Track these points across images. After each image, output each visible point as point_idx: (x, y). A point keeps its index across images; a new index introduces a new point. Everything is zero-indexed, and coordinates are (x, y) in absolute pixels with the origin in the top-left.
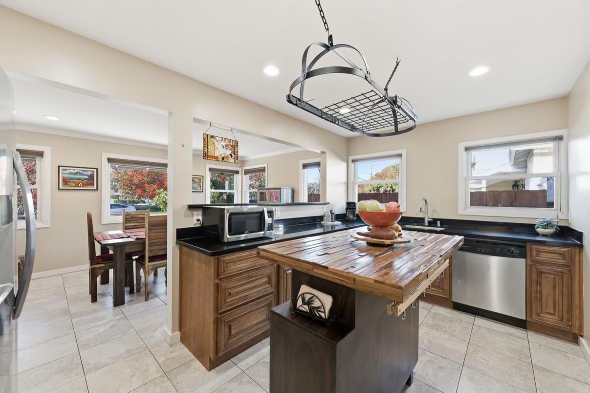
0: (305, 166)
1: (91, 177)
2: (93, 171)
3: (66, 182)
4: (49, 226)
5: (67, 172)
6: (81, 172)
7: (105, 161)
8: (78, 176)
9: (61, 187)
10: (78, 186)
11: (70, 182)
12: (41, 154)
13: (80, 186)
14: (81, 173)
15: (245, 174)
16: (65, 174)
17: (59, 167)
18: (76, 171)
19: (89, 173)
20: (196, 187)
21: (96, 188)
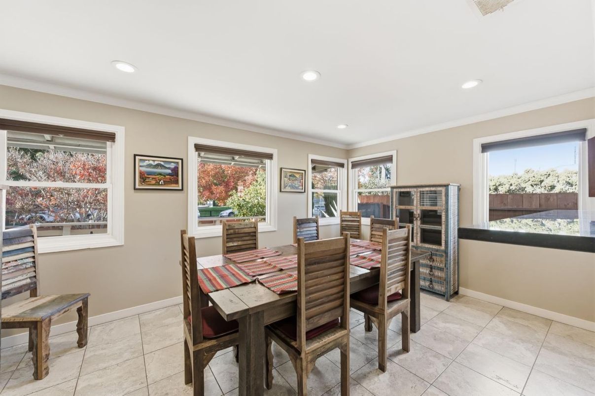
0: (485, 148)
1: (175, 171)
2: (178, 163)
3: (144, 178)
4: (123, 244)
5: (146, 163)
6: (162, 163)
7: (192, 149)
8: (159, 170)
9: (137, 187)
10: (159, 185)
11: (149, 178)
12: (111, 137)
13: (162, 185)
14: (163, 166)
15: (352, 168)
16: (142, 167)
17: (135, 156)
18: (156, 163)
19: (172, 166)
20: (297, 186)
21: (180, 188)
